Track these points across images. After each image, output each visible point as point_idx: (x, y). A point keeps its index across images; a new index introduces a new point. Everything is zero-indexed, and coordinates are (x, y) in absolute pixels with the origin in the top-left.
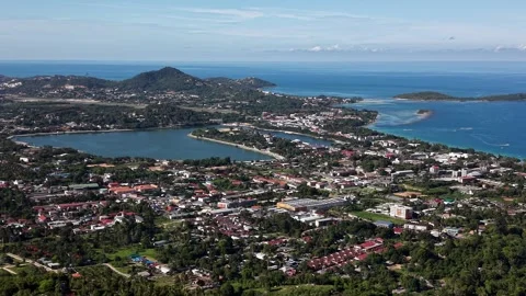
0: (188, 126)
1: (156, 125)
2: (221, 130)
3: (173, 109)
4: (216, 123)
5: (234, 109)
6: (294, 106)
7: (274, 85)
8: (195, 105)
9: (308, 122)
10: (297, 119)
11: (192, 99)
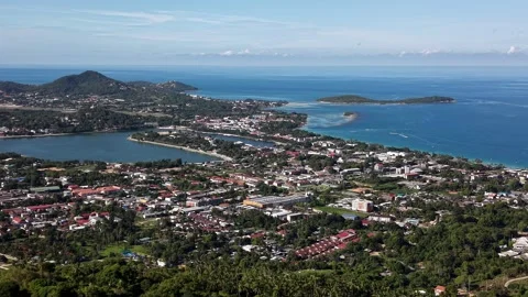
0: (124, 130)
1: (92, 130)
2: (161, 133)
3: (107, 113)
4: (152, 127)
5: (165, 112)
6: (223, 109)
7: (196, 89)
8: (123, 109)
9: (243, 124)
10: (232, 122)
11: (119, 103)
